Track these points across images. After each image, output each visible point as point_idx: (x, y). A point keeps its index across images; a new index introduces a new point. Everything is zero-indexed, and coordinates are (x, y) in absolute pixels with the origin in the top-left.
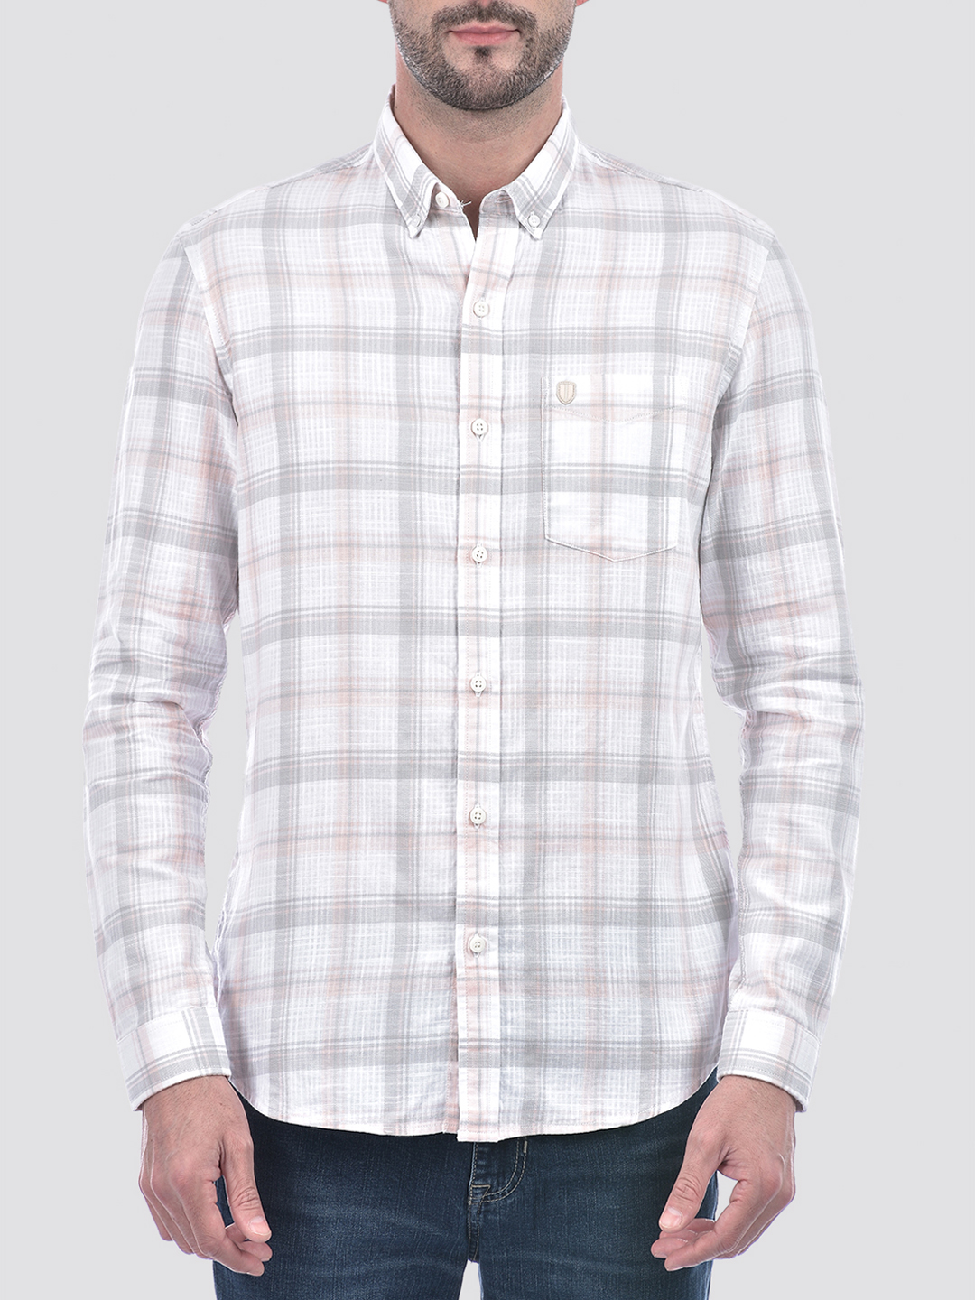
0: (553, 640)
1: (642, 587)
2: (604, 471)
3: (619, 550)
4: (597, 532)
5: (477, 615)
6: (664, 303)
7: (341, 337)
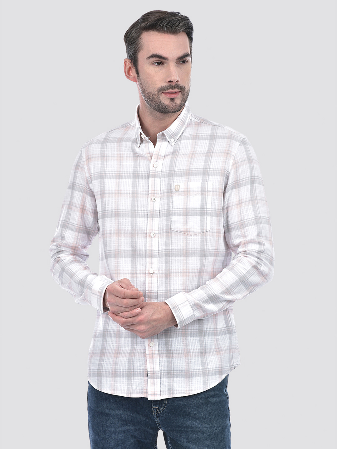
0: (173, 258)
1: (199, 242)
2: (187, 210)
3: (192, 232)
4: (185, 227)
5: (152, 252)
6: (206, 161)
7: (118, 174)
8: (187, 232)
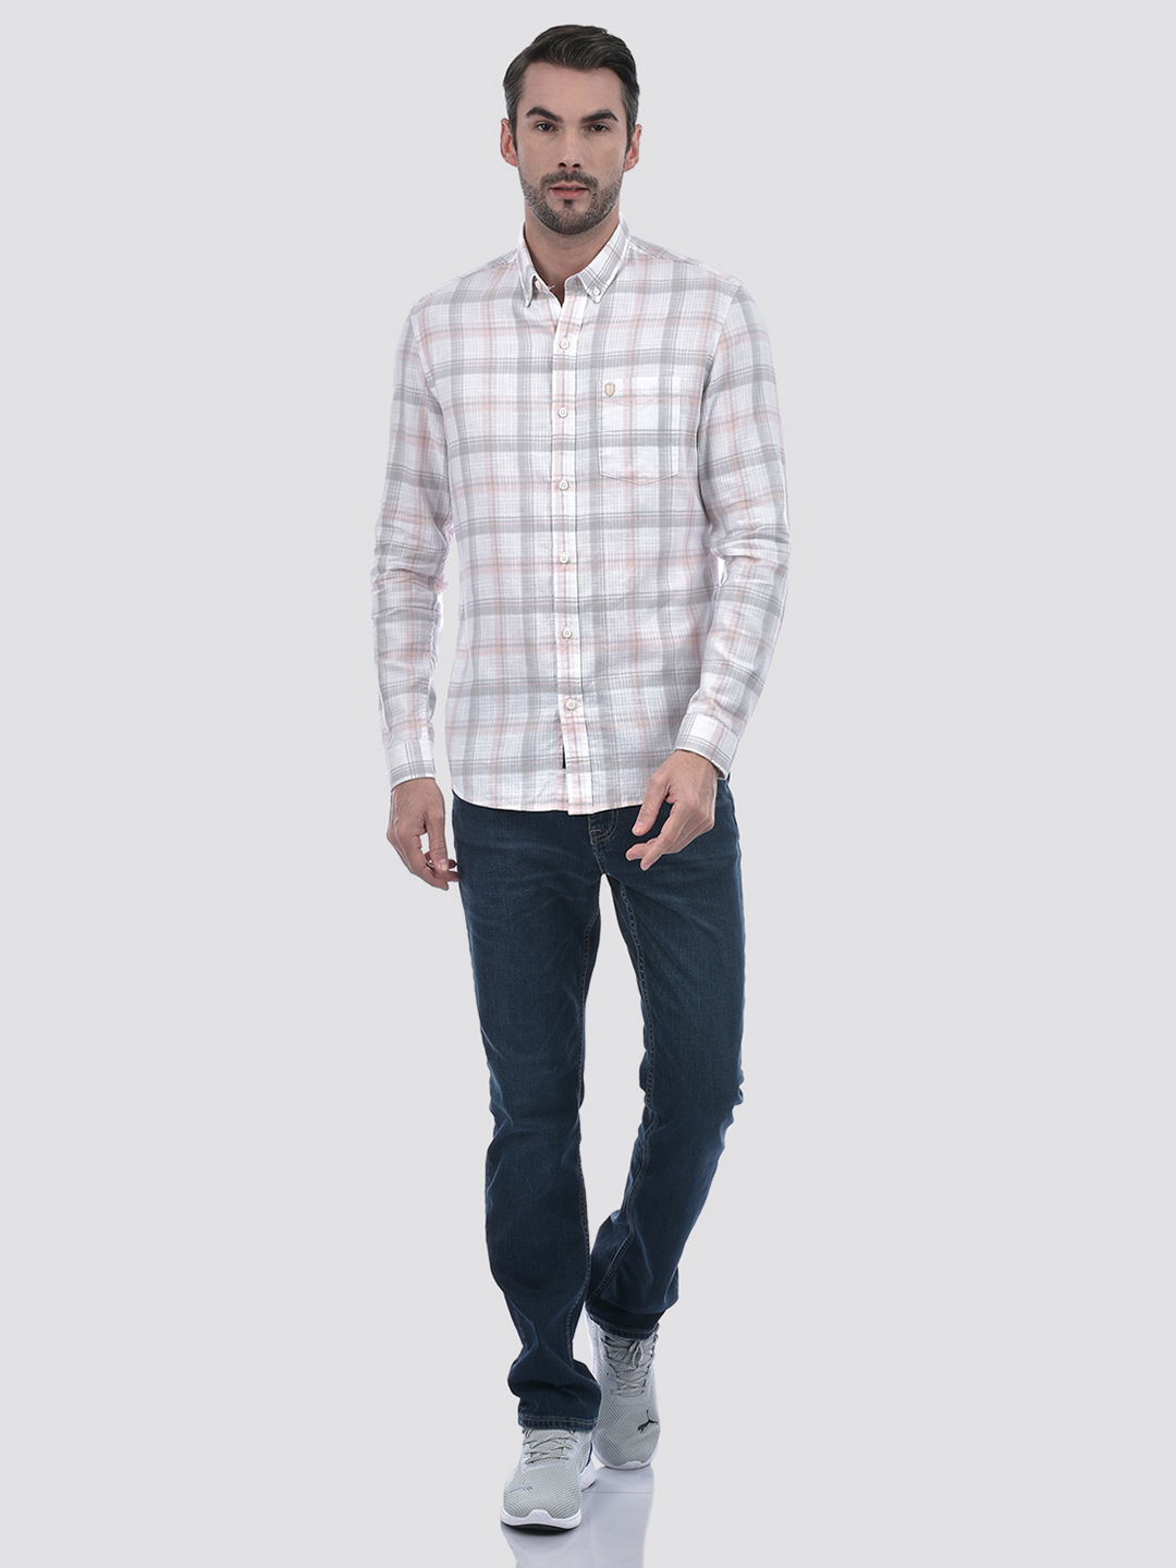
0: (606, 531)
1: (657, 498)
2: (631, 434)
3: (643, 478)
5: (563, 520)
6: (667, 334)
7: (488, 365)
8: (632, 478)
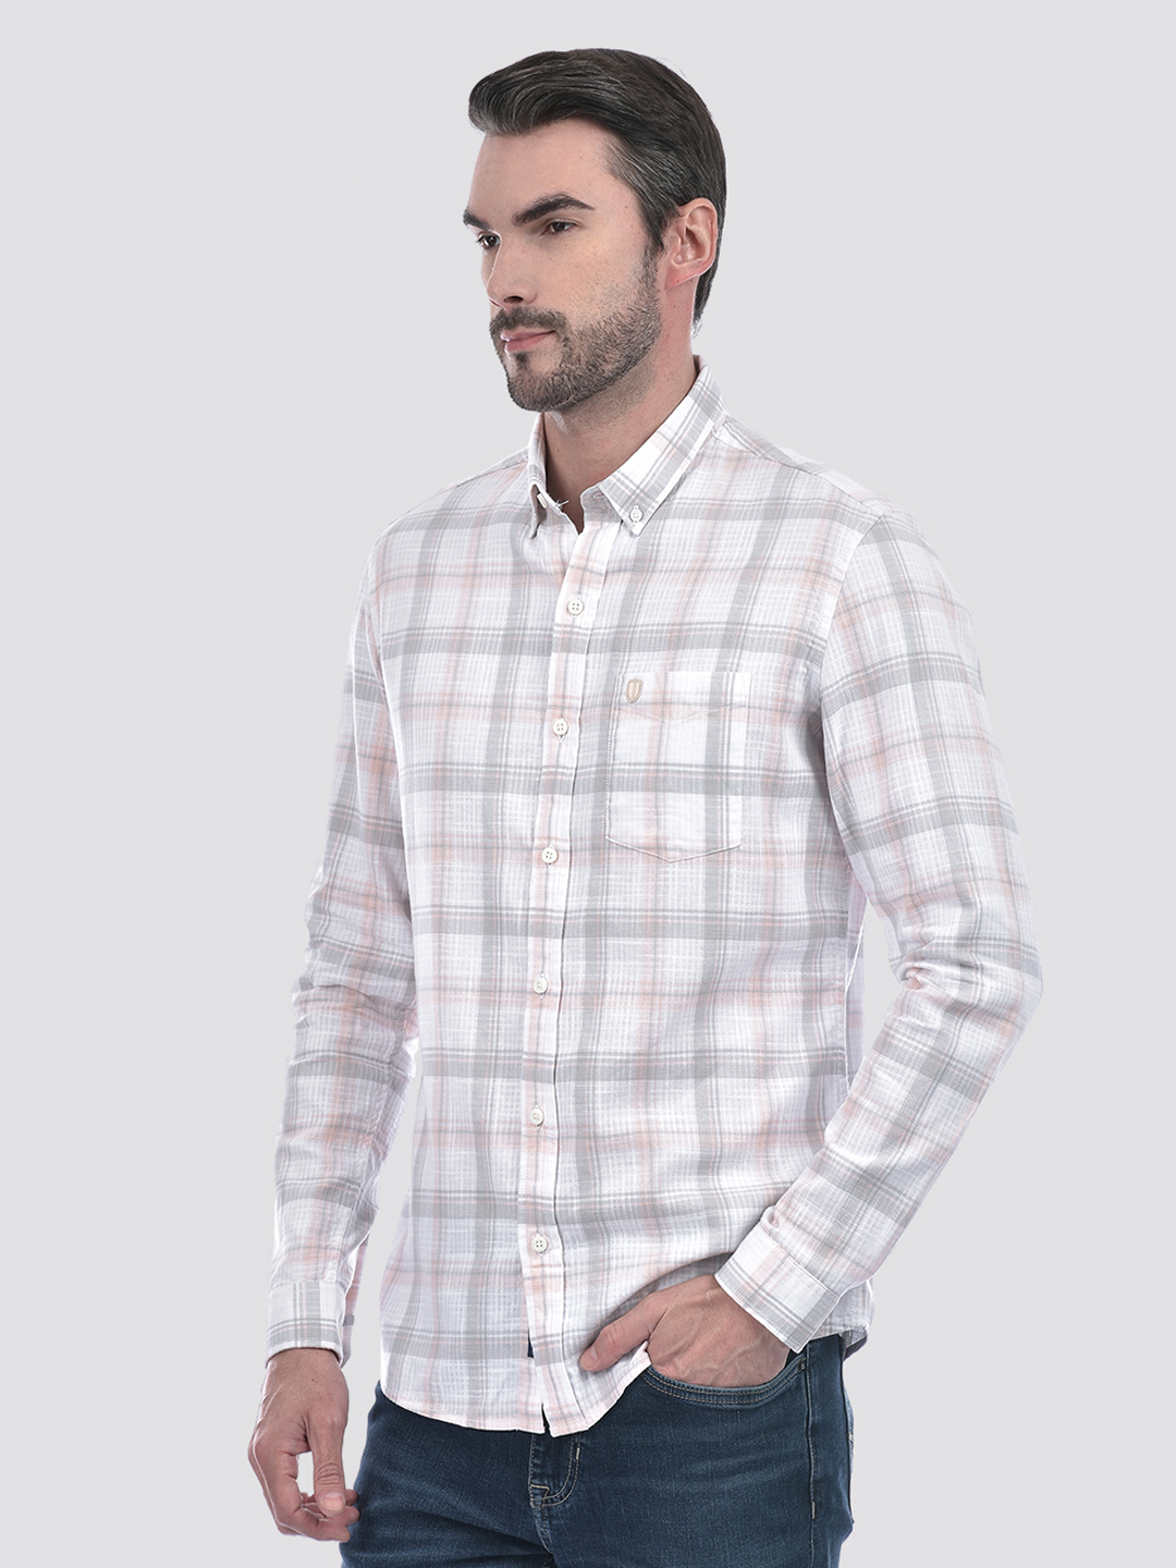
1: (700, 886)
2: (657, 771)
3: (674, 849)
4: (653, 833)
5: (544, 917)
7: (458, 638)
8: (658, 848)
